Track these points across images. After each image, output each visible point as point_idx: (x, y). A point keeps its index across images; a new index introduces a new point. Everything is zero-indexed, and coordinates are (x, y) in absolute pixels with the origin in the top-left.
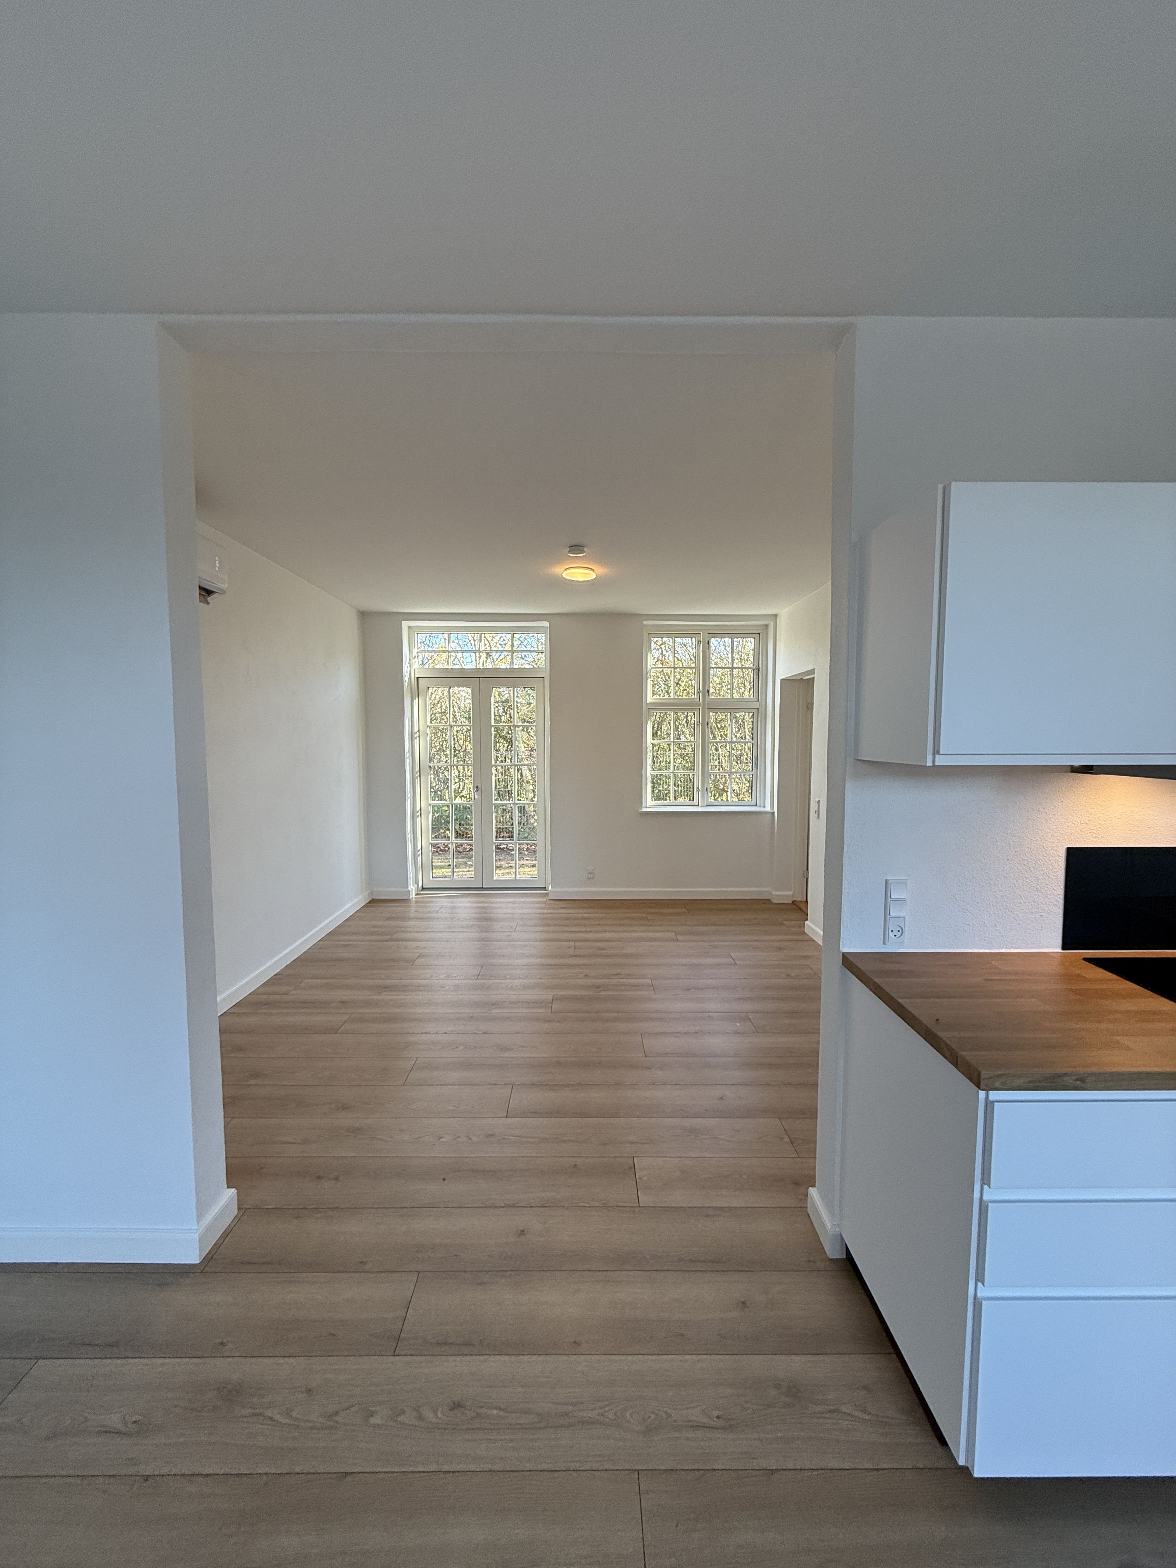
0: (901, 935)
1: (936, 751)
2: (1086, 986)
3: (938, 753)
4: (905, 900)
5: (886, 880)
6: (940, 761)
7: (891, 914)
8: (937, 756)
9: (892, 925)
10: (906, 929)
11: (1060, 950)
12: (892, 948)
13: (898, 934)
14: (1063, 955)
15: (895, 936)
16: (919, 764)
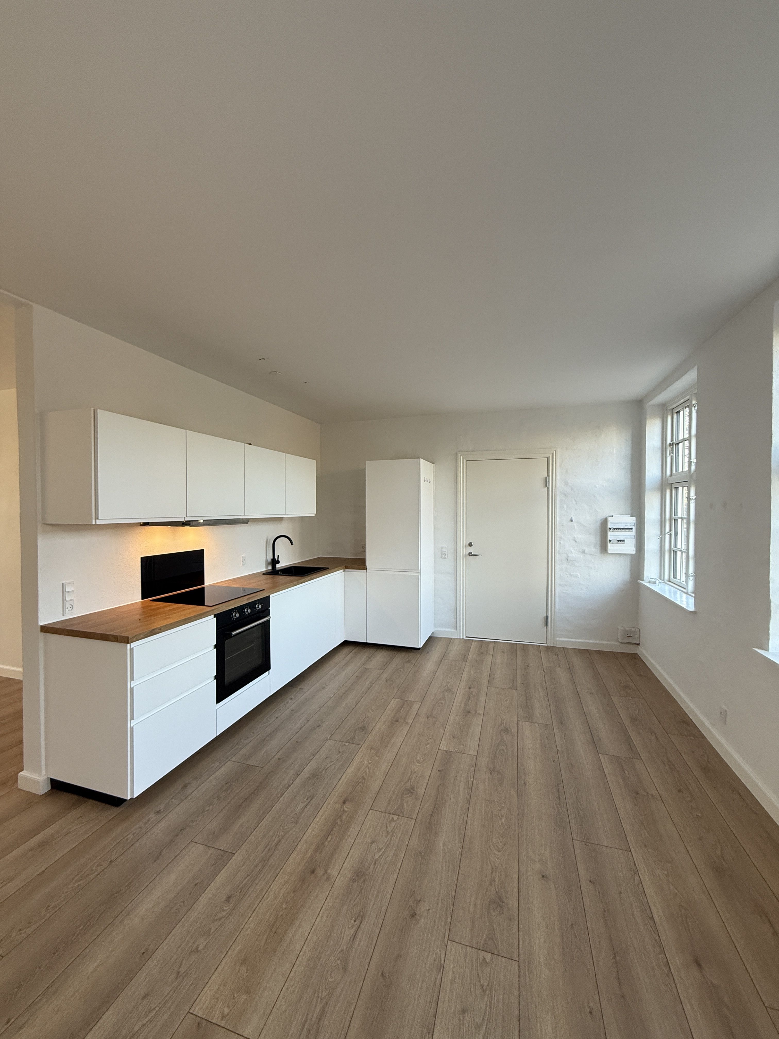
0: (72, 609)
1: (97, 518)
2: (153, 608)
3: (98, 519)
4: (72, 591)
5: (63, 584)
6: (98, 522)
7: (67, 599)
8: (97, 520)
9: (68, 605)
10: (75, 607)
11: (141, 600)
12: (69, 616)
13: (70, 609)
14: (142, 602)
15: (69, 610)
16: (89, 524)
